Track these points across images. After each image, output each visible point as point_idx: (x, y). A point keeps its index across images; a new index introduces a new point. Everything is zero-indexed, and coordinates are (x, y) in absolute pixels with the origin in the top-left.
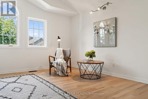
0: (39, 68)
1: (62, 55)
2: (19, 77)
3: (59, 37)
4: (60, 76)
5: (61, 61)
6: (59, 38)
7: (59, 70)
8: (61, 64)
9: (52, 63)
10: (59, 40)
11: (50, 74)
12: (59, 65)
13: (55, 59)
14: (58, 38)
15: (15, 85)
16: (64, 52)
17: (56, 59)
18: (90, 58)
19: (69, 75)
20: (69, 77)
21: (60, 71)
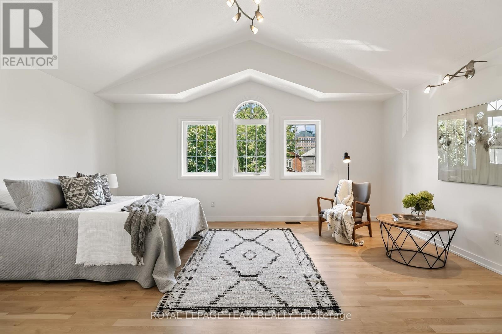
0: (304, 218)
1: (349, 196)
2: (263, 231)
3: (346, 154)
4: (337, 242)
5: (341, 212)
6: (347, 156)
7: (336, 229)
8: (339, 218)
9: (323, 213)
10: (347, 161)
11: (320, 234)
12: (337, 220)
13: (334, 204)
14: (344, 155)
15: (252, 246)
16: (356, 189)
17: (336, 204)
18: (417, 212)
19: (358, 244)
20: (357, 250)
21: (339, 232)
